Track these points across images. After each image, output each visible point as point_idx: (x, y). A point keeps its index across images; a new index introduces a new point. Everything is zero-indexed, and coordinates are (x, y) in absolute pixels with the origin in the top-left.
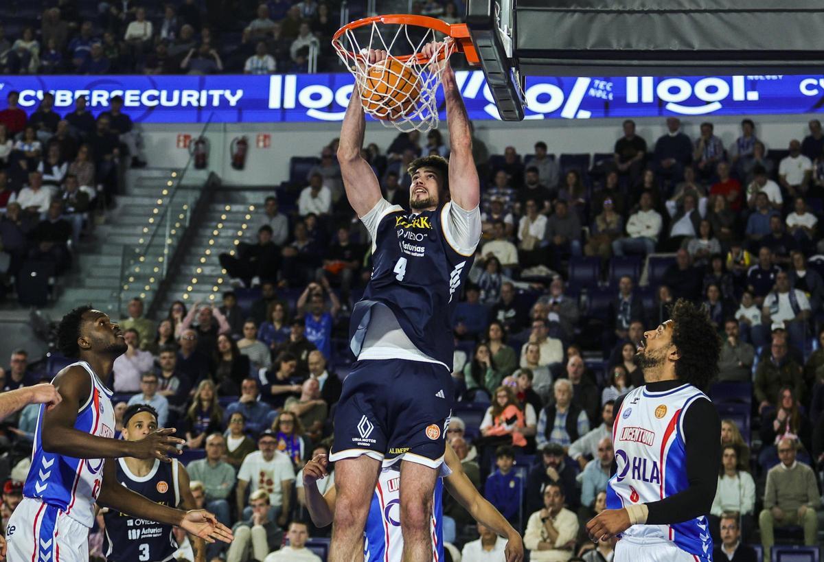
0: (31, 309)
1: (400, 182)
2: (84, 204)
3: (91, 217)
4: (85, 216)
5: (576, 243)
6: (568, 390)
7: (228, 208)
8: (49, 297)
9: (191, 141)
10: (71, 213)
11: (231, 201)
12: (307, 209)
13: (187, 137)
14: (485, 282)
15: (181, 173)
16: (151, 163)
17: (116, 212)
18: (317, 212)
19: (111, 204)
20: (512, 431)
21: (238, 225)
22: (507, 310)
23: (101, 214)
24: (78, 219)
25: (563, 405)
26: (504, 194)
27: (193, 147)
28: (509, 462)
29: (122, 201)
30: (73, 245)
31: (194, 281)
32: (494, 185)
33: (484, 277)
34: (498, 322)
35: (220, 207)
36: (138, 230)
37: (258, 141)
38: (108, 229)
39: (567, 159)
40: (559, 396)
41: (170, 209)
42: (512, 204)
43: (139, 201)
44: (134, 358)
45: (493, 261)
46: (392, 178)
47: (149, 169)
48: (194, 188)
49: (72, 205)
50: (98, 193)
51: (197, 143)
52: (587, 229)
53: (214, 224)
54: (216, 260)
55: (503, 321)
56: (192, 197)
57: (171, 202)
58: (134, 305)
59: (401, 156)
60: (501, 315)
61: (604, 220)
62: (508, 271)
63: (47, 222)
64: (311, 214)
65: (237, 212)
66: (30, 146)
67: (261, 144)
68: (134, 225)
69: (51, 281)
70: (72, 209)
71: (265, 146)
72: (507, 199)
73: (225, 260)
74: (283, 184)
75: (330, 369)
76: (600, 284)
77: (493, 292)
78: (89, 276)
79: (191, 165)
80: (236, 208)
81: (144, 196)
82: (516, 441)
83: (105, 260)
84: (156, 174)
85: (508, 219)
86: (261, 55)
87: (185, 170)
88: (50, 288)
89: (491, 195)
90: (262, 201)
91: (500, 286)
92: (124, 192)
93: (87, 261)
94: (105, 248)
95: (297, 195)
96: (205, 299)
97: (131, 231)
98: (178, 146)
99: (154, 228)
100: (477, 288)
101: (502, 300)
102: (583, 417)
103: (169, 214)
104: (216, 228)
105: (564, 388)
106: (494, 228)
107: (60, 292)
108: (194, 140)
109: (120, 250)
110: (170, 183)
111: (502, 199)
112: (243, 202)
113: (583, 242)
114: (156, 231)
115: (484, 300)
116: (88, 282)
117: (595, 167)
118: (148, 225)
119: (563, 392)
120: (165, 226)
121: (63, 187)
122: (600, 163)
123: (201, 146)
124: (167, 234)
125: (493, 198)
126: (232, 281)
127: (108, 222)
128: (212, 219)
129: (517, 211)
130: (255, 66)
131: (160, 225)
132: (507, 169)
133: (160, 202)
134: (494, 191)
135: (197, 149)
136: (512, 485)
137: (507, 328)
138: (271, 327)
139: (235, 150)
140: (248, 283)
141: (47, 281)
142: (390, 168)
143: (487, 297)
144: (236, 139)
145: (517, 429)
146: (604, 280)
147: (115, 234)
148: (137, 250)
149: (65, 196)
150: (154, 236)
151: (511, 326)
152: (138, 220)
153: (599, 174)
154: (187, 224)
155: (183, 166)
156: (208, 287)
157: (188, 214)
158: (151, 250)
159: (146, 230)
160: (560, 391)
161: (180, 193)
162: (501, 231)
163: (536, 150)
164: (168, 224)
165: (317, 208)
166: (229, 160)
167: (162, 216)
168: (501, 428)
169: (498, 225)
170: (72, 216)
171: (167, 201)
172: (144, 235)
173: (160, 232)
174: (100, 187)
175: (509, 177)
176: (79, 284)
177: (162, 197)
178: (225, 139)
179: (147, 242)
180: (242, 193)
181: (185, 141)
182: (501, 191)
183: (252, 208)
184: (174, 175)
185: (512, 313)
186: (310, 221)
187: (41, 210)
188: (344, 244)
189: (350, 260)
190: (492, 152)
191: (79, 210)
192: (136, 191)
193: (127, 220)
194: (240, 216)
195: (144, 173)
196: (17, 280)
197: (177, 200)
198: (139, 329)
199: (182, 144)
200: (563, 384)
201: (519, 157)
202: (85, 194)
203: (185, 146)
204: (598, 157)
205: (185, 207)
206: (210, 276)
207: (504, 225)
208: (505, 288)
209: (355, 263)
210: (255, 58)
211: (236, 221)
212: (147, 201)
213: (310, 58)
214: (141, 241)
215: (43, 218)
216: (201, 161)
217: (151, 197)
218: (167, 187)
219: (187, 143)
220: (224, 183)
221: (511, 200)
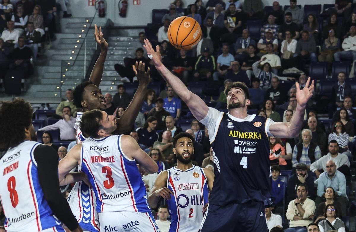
0: (13, 97)
1: (214, 23)
2: (37, 38)
3: (43, 45)
4: (39, 44)
5: (313, 55)
6: (309, 135)
7: (118, 39)
8: (22, 90)
9: (96, 2)
10: (31, 43)
11: (120, 35)
12: (162, 38)
14: (262, 76)
15: (91, 20)
16: (74, 14)
17: (56, 42)
18: (168, 40)
19: (53, 38)
20: (279, 157)
21: (124, 48)
22: (275, 92)
23: (48, 44)
24: (36, 46)
25: (306, 143)
26: (273, 28)
27: (97, 5)
28: (277, 174)
29: (59, 36)
30: (33, 61)
32: (267, 23)
33: (262, 74)
34: (270, 99)
35: (114, 38)
36: (69, 52)
37: (133, 1)
38: (52, 52)
39: (307, 7)
40: (304, 138)
41: (86, 40)
42: (277, 33)
43: (68, 36)
44: (70, 122)
45: (267, 65)
46: (209, 20)
47: (73, 18)
49: (31, 39)
50: (45, 32)
51: (99, 3)
52: (320, 46)
53: (111, 48)
54: (113, 67)
55: (273, 98)
57: (86, 36)
58: (69, 93)
59: (214, 8)
60: (272, 95)
61: (329, 41)
62: (275, 71)
63: (18, 49)
64: (165, 41)
65: (124, 41)
66: (6, 6)
67: (135, 3)
68: (67, 49)
69: (23, 81)
70: (32, 41)
71: (137, 4)
72: (275, 30)
73: (118, 68)
74: (148, 24)
75: (178, 126)
76: (327, 77)
77: (267, 82)
78: (43, 78)
79: (97, 16)
80: (122, 39)
81: (71, 33)
82: (281, 163)
83: (52, 69)
84: (77, 21)
85: (275, 42)
87: (93, 18)
88: (23, 85)
89: (265, 28)
90: (137, 35)
91: (271, 78)
92: (60, 31)
93: (42, 69)
94: (51, 62)
95: (157, 31)
96: (108, 89)
97: (65, 52)
98: (89, 5)
99: (78, 50)
100: (258, 80)
101: (272, 87)
102: (318, 149)
103: (86, 43)
104: (112, 50)
105: (307, 134)
106: (267, 47)
107: (28, 87)
108: (98, 1)
109: (60, 63)
110: (85, 26)
111: (271, 31)
112: (126, 35)
113: (318, 53)
115: (262, 87)
116: (43, 81)
117: (324, 12)
119: (306, 136)
120: (84, 49)
121: (26, 29)
122: (326, 10)
123: (101, 4)
124: (85, 54)
125: (267, 30)
126: (122, 79)
127: (52, 48)
129: (280, 38)
131: (81, 49)
132: (275, 14)
133: (80, 36)
134: (267, 26)
135: (99, 6)
136: (279, 186)
137: (275, 102)
139: (121, 7)
140: (131, 80)
141: (21, 81)
142: (208, 15)
143: (264, 85)
144: (121, 0)
145: (281, 156)
146: (329, 75)
147: (56, 55)
148: (69, 63)
149: (27, 34)
150: (78, 55)
151: (277, 101)
152: (69, 46)
153: (326, 16)
154: (96, 48)
155: (93, 16)
156: (109, 83)
158: (77, 62)
159: (73, 52)
160: (304, 135)
161: (91, 31)
162: (271, 48)
163: (291, 3)
164: (86, 48)
165: (168, 38)
166: (118, 12)
167: (82, 44)
168: (272, 156)
169: (269, 45)
170: (32, 45)
171: (84, 35)
172: (72, 55)
173: (81, 53)
174: (46, 29)
175: (275, 18)
176: (38, 82)
177: (81, 33)
179: (74, 59)
180: (126, 30)
182: (271, 26)
183: (132, 39)
184: (87, 21)
185: (278, 94)
186: (165, 45)
187: (14, 42)
188: (183, 57)
189: (187, 66)
191: (36, 42)
192: (67, 30)
193: (63, 46)
194: (125, 43)
195: (70, 20)
196: (4, 80)
197: (90, 35)
198: (72, 106)
199: (91, 4)
200: (307, 131)
201: (281, 6)
202: (39, 33)
203: (93, 5)
204: (326, 6)
206: (110, 76)
207: (273, 45)
208: (274, 80)
209: (190, 68)
211: (122, 46)
212: (73, 36)
214: (71, 58)
215: (15, 47)
216: (102, 13)
217: (76, 33)
218: (84, 28)
219: (94, 3)
220: (115, 25)
221: (277, 31)
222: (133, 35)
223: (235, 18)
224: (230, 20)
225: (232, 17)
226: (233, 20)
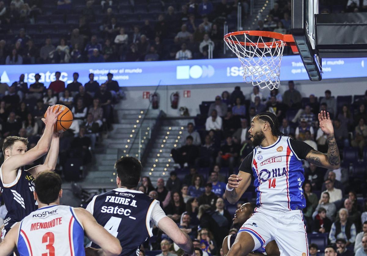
0: (72, 183)
3: (101, 135)
4: (97, 134)
5: (347, 141)
6: (345, 213)
7: (170, 128)
8: (80, 176)
9: (150, 95)
10: (90, 133)
11: (172, 125)
13: (148, 93)
15: (146, 111)
17: (113, 132)
18: (215, 129)
21: (176, 137)
22: (313, 175)
23: (106, 134)
24: (94, 136)
25: (344, 221)
26: (309, 117)
27: (151, 98)
28: (315, 251)
29: (116, 126)
30: (92, 150)
31: (155, 166)
34: (309, 182)
35: (166, 128)
36: (125, 141)
37: (184, 94)
38: (109, 141)
39: (340, 98)
40: (341, 217)
41: (140, 130)
43: (124, 126)
48: (152, 119)
49: (90, 129)
50: (103, 123)
51: (153, 96)
52: (351, 133)
53: (163, 137)
54: (165, 155)
55: (311, 181)
56: (152, 123)
57: (141, 126)
60: (310, 178)
61: (359, 129)
63: (78, 138)
64: (212, 130)
65: (175, 130)
66: (68, 99)
67: (186, 96)
68: (123, 138)
69: (81, 168)
70: (90, 131)
71: (188, 96)
72: (311, 119)
74: (198, 115)
76: (359, 160)
78: (101, 165)
79: (151, 108)
80: (174, 128)
81: (127, 124)
83: (109, 157)
84: (132, 112)
86: (184, 50)
87: (148, 110)
88: (81, 172)
92: (117, 122)
93: (100, 158)
94: (108, 151)
96: (160, 174)
97: (121, 141)
98: (143, 97)
99: (133, 140)
101: (311, 170)
102: (353, 227)
103: (140, 132)
104: (165, 139)
105: (344, 213)
107: (86, 174)
108: (152, 94)
109: (116, 151)
110: (140, 117)
112: (178, 125)
114: (134, 142)
116: (100, 168)
117: (355, 102)
118: (130, 138)
119: (343, 215)
120: (138, 138)
122: (357, 100)
123: (155, 97)
124: (140, 142)
127: (109, 137)
128: (163, 134)
129: (316, 126)
130: (181, 56)
131: (136, 138)
132: (311, 105)
133: (135, 126)
134: (305, 115)
135: (153, 99)
137: (313, 184)
138: (194, 188)
139: (173, 99)
140: (182, 165)
141: (79, 168)
144: (173, 93)
146: (361, 158)
147: (113, 144)
148: (125, 151)
150: (133, 144)
151: (315, 183)
152: (124, 136)
154: (150, 137)
155: (147, 108)
156: (161, 169)
157: (150, 132)
158: (132, 151)
159: (129, 141)
160: (341, 214)
161: (145, 122)
163: (326, 95)
164: (140, 137)
165: (215, 127)
166: (170, 104)
167: (137, 134)
169: (307, 133)
170: (90, 134)
171: (139, 126)
172: (128, 143)
173: (136, 141)
174: (104, 120)
175: (312, 109)
176: (96, 169)
177: (136, 124)
178: (167, 93)
179: (130, 147)
180: (177, 121)
181: (147, 95)
182: (308, 115)
183: (182, 128)
184: (142, 112)
185: (315, 177)
186: (211, 134)
187: (75, 132)
188: (229, 144)
189: (233, 152)
190: (303, 96)
191: (94, 132)
192: (123, 121)
193: (119, 136)
194: (176, 132)
195: (126, 112)
196: (63, 168)
197: (144, 125)
199: (145, 97)
200: (343, 211)
201: (316, 98)
203: (147, 97)
204: (356, 97)
205: (148, 129)
206: (163, 163)
209: (236, 154)
210: (181, 52)
211: (174, 135)
212: (128, 126)
213: (209, 51)
214: (127, 146)
216: (156, 105)
217: (130, 124)
218: (139, 119)
219: (148, 96)
220: (168, 116)
221: (313, 120)
222: (184, 125)
223: (275, 109)
224: (271, 110)
225: (273, 107)
226: (274, 110)
